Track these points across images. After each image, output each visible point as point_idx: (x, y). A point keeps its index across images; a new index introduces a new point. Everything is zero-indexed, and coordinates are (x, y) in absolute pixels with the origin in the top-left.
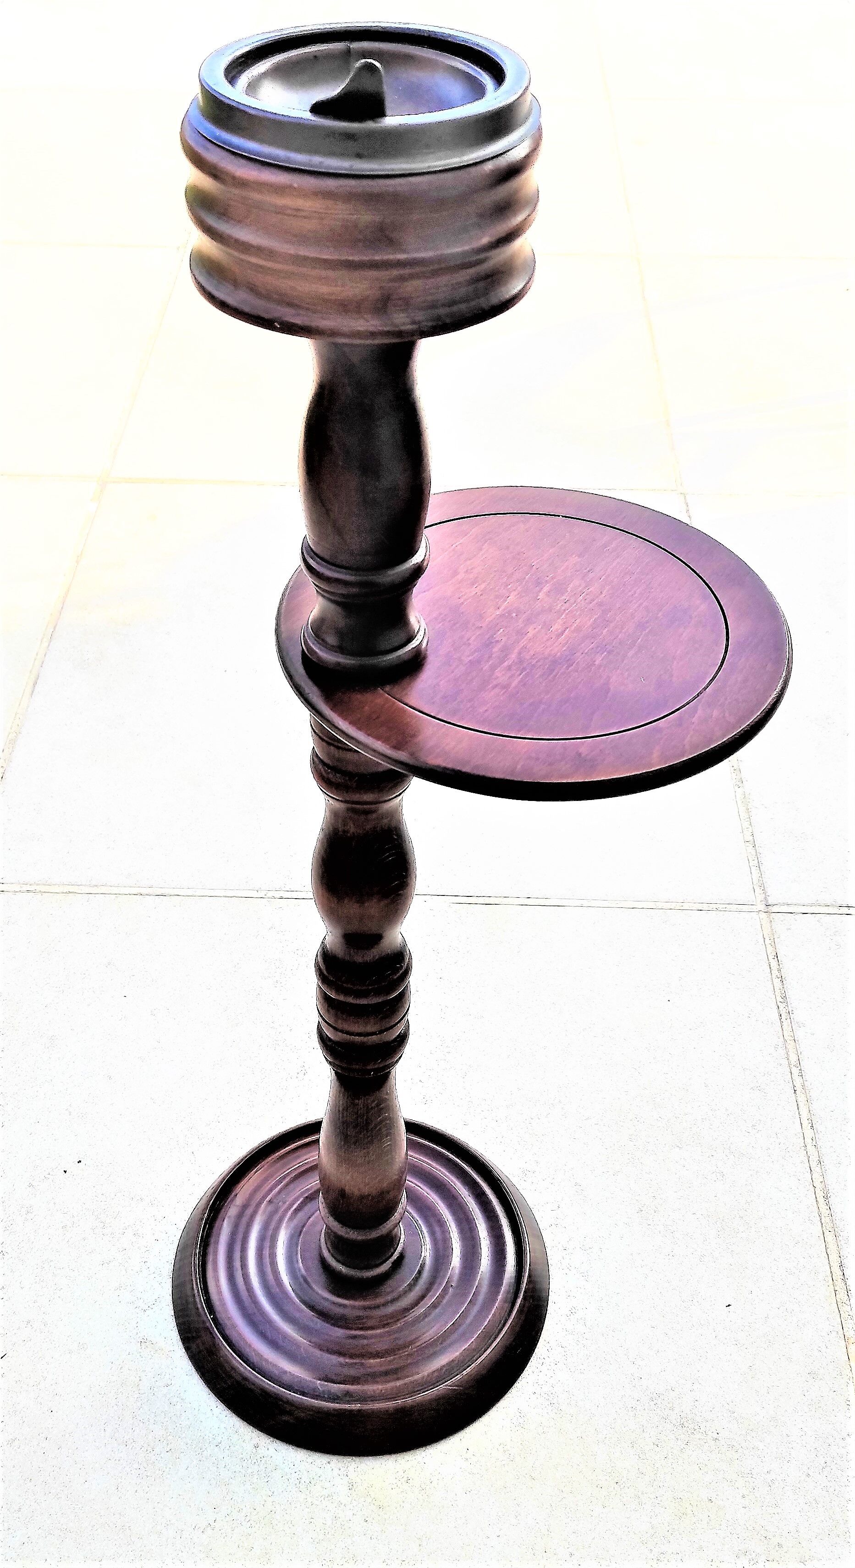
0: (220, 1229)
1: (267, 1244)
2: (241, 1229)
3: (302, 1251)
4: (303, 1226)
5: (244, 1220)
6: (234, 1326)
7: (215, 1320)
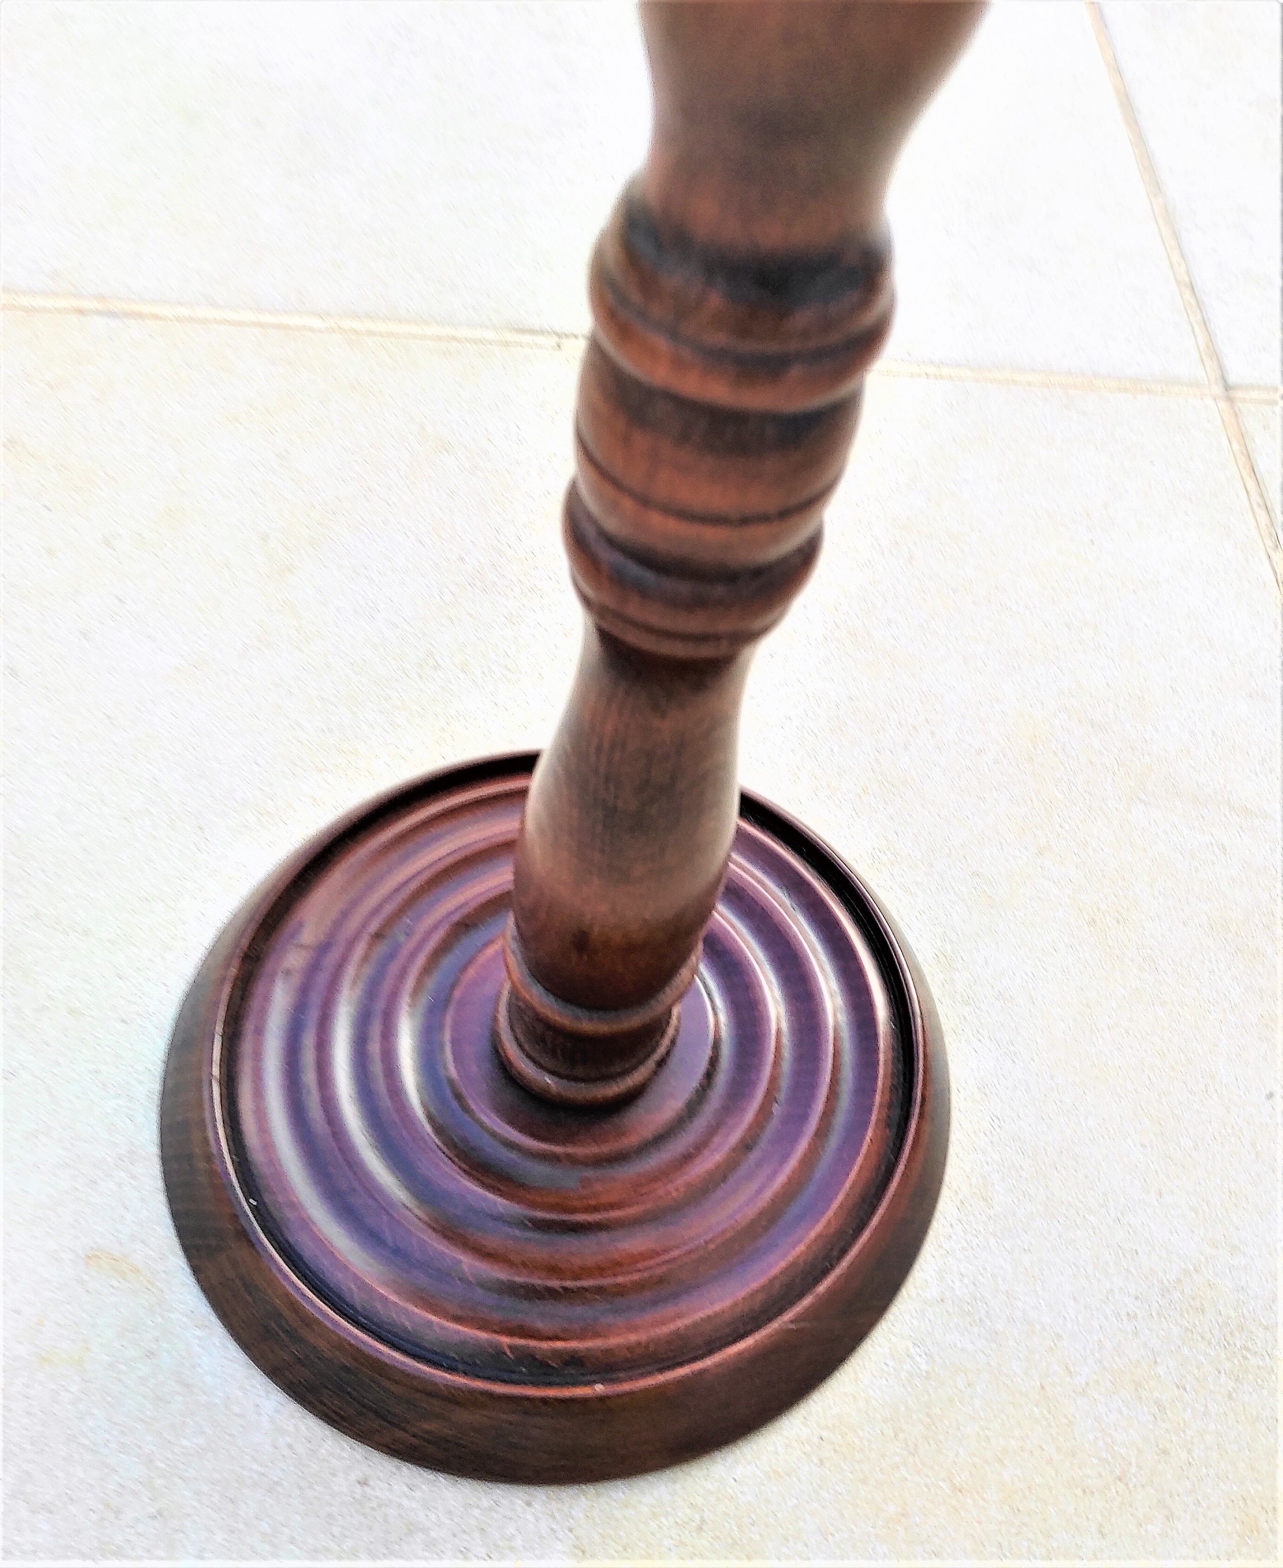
0: (267, 998)
1: (376, 1030)
2: (315, 999)
3: (455, 1042)
4: (453, 986)
5: (322, 978)
6: (306, 1224)
7: (261, 1212)
